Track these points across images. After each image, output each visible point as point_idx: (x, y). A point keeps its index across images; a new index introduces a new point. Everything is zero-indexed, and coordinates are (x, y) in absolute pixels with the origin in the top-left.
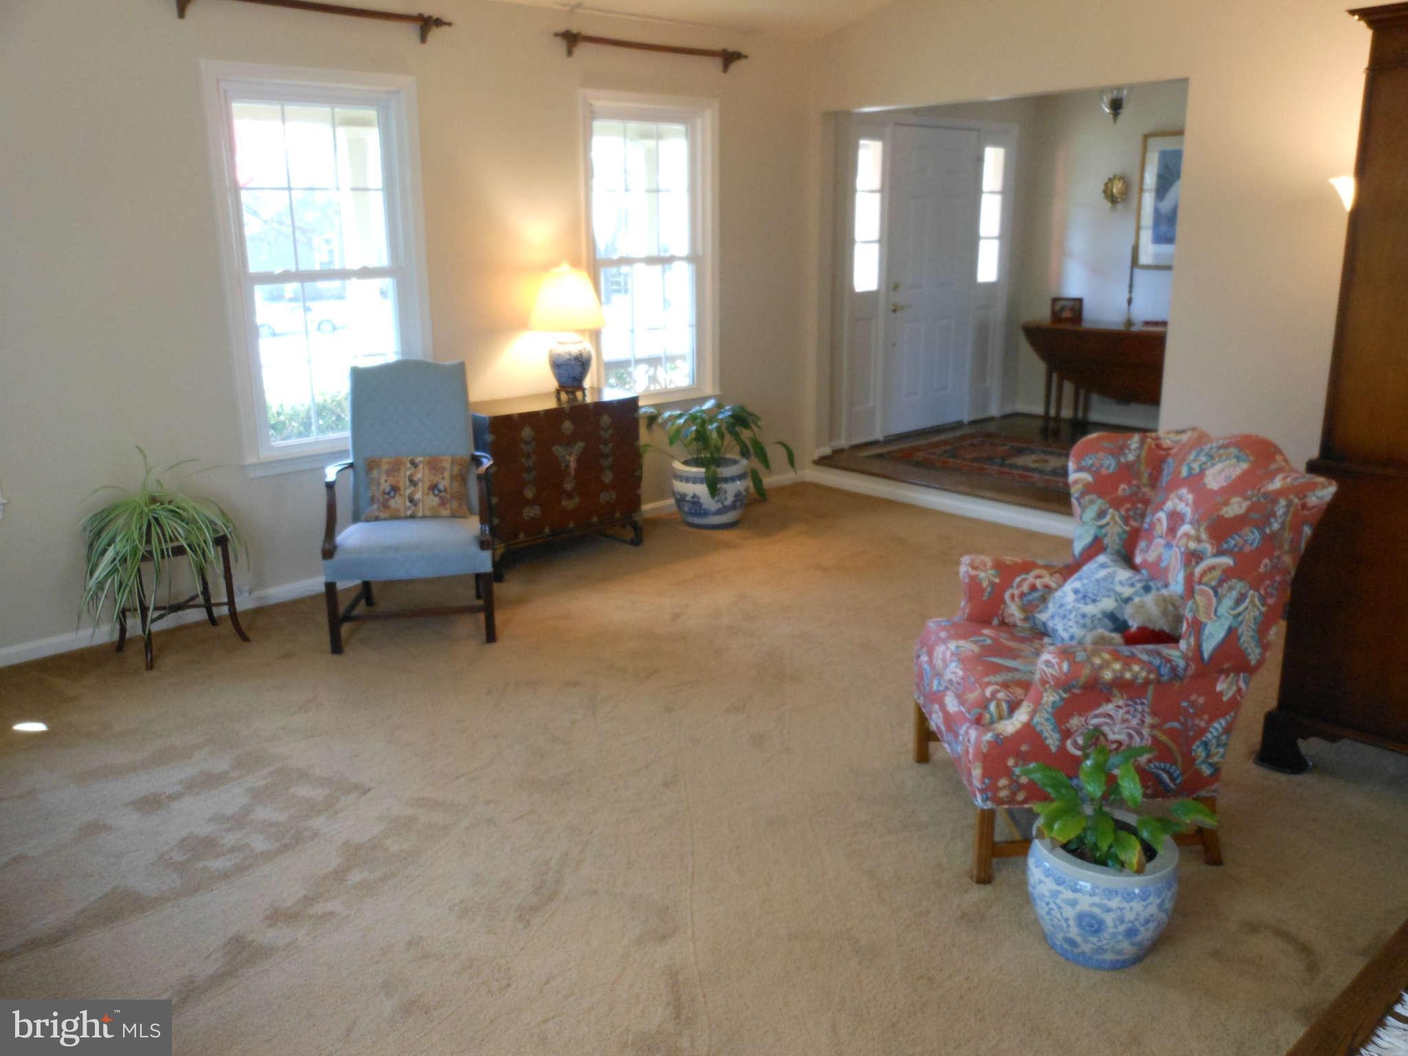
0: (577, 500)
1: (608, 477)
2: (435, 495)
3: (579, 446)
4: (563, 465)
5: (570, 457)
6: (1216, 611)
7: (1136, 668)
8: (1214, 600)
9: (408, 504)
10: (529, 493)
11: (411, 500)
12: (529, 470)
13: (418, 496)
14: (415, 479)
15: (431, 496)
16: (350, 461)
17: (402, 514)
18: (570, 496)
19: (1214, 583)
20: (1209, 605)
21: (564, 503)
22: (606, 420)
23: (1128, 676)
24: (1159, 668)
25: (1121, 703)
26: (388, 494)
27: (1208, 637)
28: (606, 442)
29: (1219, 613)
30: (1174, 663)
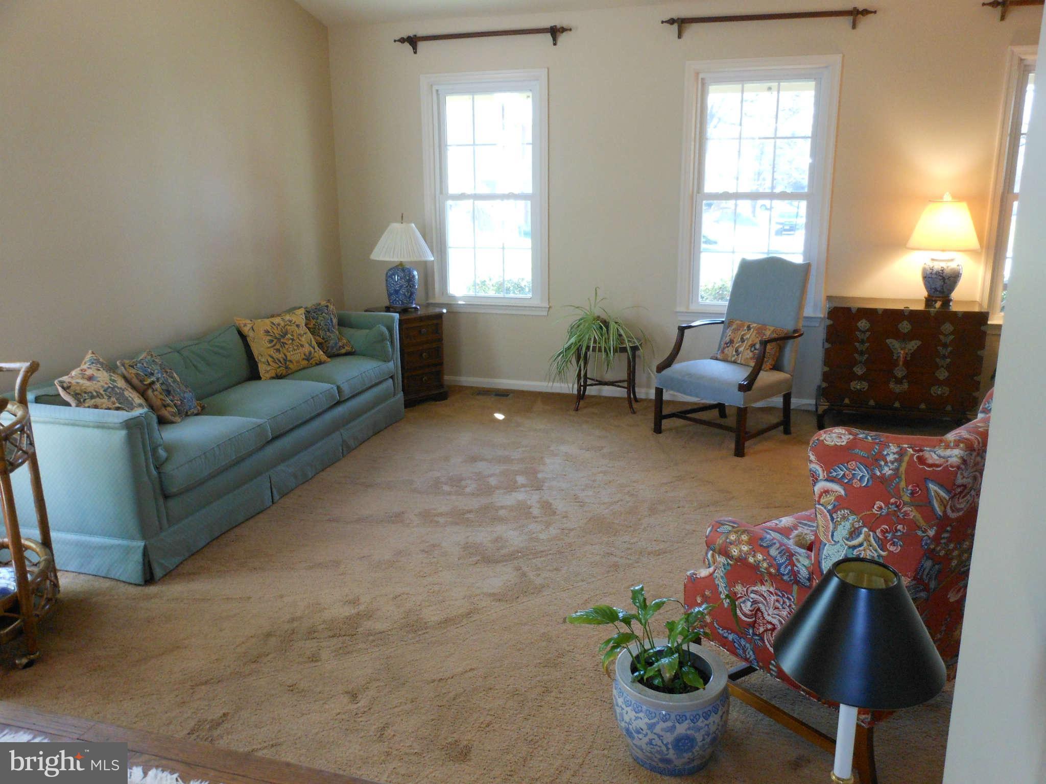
0: (906, 386)
1: (942, 375)
2: (751, 351)
3: (914, 345)
4: (895, 355)
5: (901, 350)
6: (832, 536)
7: (760, 557)
8: (831, 525)
9: (734, 353)
10: (859, 370)
11: (737, 351)
12: (862, 353)
13: (741, 349)
14: (745, 338)
15: (749, 351)
16: (724, 320)
17: (729, 359)
18: (899, 381)
19: (830, 507)
20: (827, 527)
21: (892, 385)
22: (947, 327)
23: (751, 560)
24: (780, 565)
25: (772, 589)
26: (727, 344)
27: (826, 558)
28: (945, 346)
29: (836, 539)
30: (795, 568)
